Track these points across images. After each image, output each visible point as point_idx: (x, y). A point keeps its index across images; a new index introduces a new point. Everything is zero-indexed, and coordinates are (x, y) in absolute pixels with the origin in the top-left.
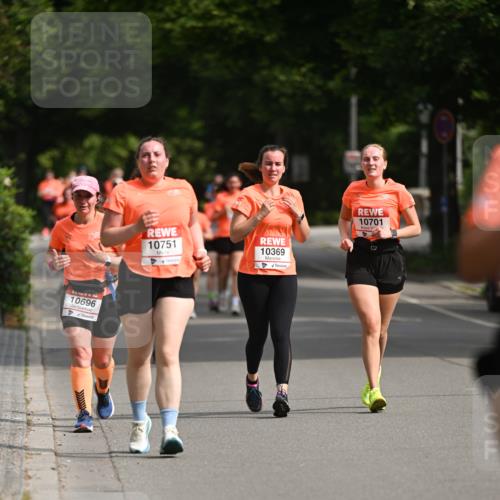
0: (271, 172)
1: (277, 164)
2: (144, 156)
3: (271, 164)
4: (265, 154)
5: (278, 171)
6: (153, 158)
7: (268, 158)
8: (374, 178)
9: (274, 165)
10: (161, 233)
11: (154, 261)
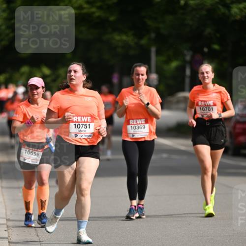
0: (138, 80)
1: (142, 75)
7: (137, 71)
9: (140, 76)
10: (82, 120)
11: (76, 136)
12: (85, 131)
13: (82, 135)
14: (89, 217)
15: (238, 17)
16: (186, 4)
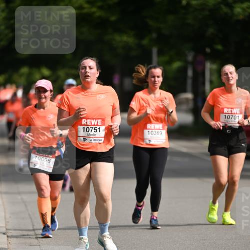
1: (159, 77)
2: (83, 69)
3: (154, 77)
4: (150, 71)
5: (159, 81)
6: (88, 70)
7: (152, 73)
8: (231, 85)
9: (157, 78)
10: (91, 123)
11: (85, 140)
12: (95, 135)
13: (91, 139)
15: (241, 17)
16: (189, 5)
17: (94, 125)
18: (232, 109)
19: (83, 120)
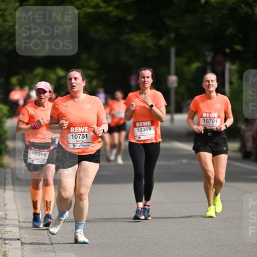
1: (148, 77)
3: (144, 77)
4: (141, 73)
5: (148, 81)
9: (146, 78)
10: (78, 130)
14: (87, 219)
17: (81, 132)
18: (210, 113)
19: (71, 128)
